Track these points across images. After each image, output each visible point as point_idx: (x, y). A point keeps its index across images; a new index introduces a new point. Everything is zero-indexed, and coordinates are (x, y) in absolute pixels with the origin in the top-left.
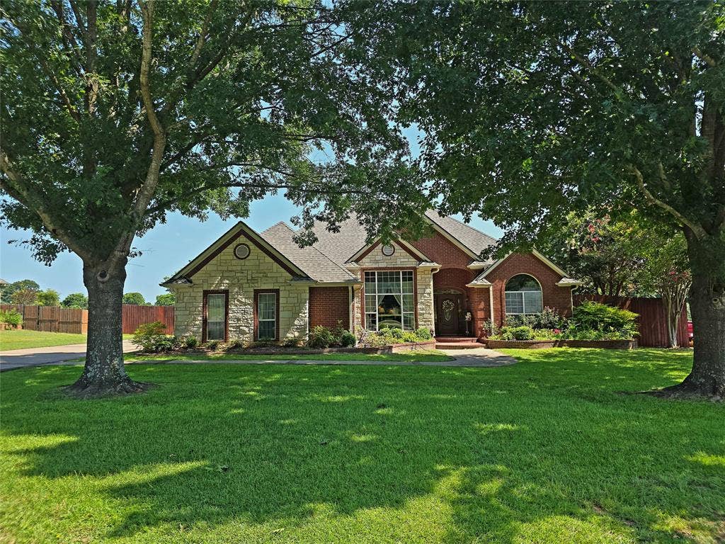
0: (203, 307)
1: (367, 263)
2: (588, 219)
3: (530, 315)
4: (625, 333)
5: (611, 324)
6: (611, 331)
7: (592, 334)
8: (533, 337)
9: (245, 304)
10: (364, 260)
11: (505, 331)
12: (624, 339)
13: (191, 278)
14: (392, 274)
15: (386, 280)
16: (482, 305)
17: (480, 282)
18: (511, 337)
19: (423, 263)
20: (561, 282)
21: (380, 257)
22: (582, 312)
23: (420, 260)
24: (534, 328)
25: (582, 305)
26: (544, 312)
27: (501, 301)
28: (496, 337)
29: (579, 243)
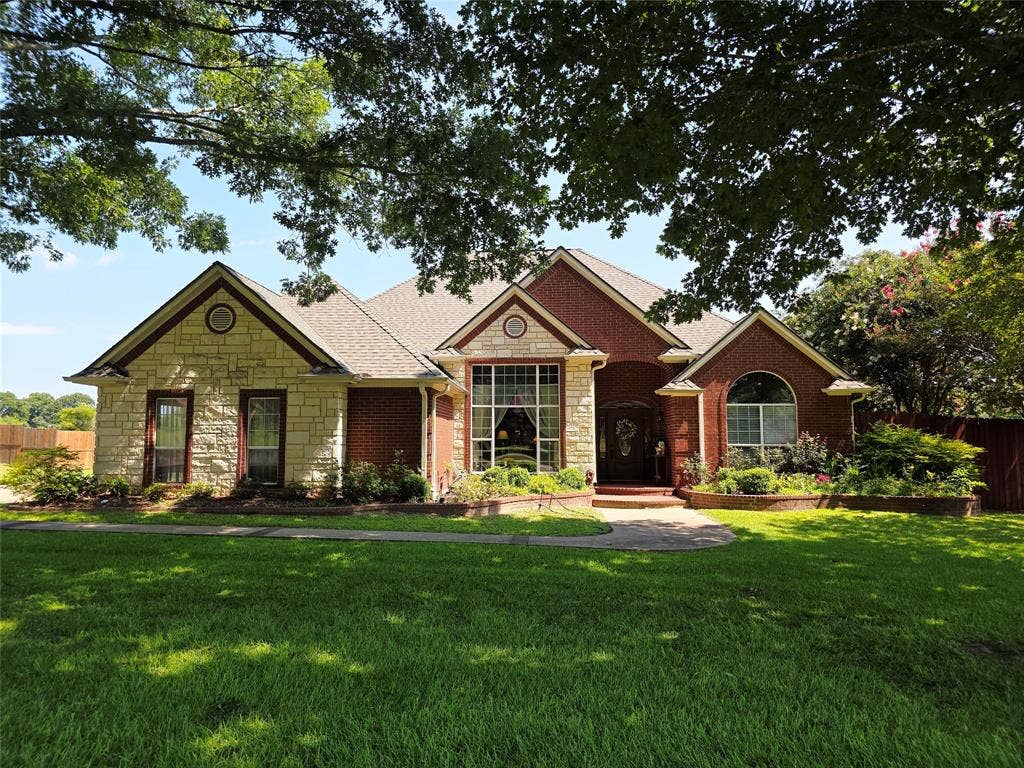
0: (147, 421)
1: (477, 350)
2: (882, 277)
3: (772, 448)
4: (958, 483)
5: (928, 467)
6: (928, 481)
7: (893, 486)
8: (777, 489)
9: (223, 417)
10: (471, 344)
11: (724, 477)
12: (954, 494)
13: (127, 368)
14: (521, 370)
15: (510, 380)
16: (685, 427)
17: (680, 387)
18: (734, 487)
19: (577, 351)
20: (833, 387)
21: (500, 339)
22: (873, 443)
23: (572, 346)
24: (779, 472)
25: (872, 431)
26: (800, 442)
27: (719, 422)
28: (707, 487)
29: (866, 320)
